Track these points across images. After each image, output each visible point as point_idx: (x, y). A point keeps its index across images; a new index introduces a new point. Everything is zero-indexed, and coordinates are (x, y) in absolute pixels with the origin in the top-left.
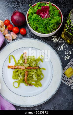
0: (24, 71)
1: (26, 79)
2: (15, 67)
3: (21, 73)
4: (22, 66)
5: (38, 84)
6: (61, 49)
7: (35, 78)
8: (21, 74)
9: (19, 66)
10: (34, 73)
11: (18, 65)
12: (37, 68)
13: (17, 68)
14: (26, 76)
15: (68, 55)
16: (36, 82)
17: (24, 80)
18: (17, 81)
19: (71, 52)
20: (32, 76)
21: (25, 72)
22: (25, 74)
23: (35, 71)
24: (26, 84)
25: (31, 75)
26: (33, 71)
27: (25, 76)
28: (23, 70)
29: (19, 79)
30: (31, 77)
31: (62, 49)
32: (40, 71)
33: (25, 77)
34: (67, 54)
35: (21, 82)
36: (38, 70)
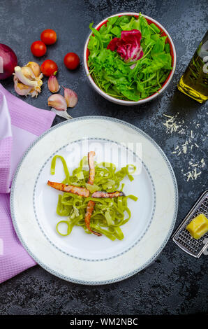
0: (87, 200)
1: (87, 219)
2: (66, 189)
3: (77, 204)
4: (81, 187)
5: (115, 233)
6: (182, 151)
7: (109, 219)
8: (78, 207)
9: (74, 186)
10: (108, 209)
11: (72, 184)
12: (117, 194)
13: (70, 192)
14: (88, 213)
15: (195, 170)
16: (112, 228)
17: (83, 221)
18: (68, 219)
19: (204, 164)
20: (104, 213)
21: (87, 203)
22: (88, 208)
23: (112, 203)
24: (87, 230)
25: (102, 212)
26: (108, 203)
27: (86, 212)
28: (84, 198)
29: (73, 217)
30: (100, 214)
31: (185, 152)
32: (124, 204)
33: (87, 215)
34: (194, 166)
35: (77, 225)
36: (120, 200)
